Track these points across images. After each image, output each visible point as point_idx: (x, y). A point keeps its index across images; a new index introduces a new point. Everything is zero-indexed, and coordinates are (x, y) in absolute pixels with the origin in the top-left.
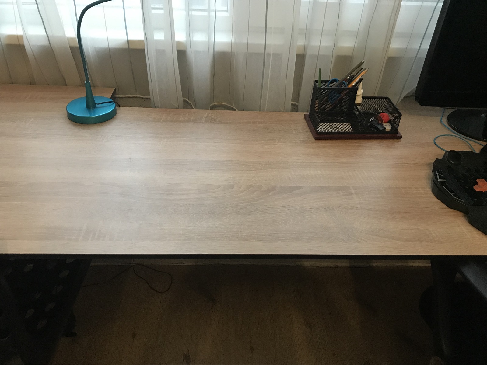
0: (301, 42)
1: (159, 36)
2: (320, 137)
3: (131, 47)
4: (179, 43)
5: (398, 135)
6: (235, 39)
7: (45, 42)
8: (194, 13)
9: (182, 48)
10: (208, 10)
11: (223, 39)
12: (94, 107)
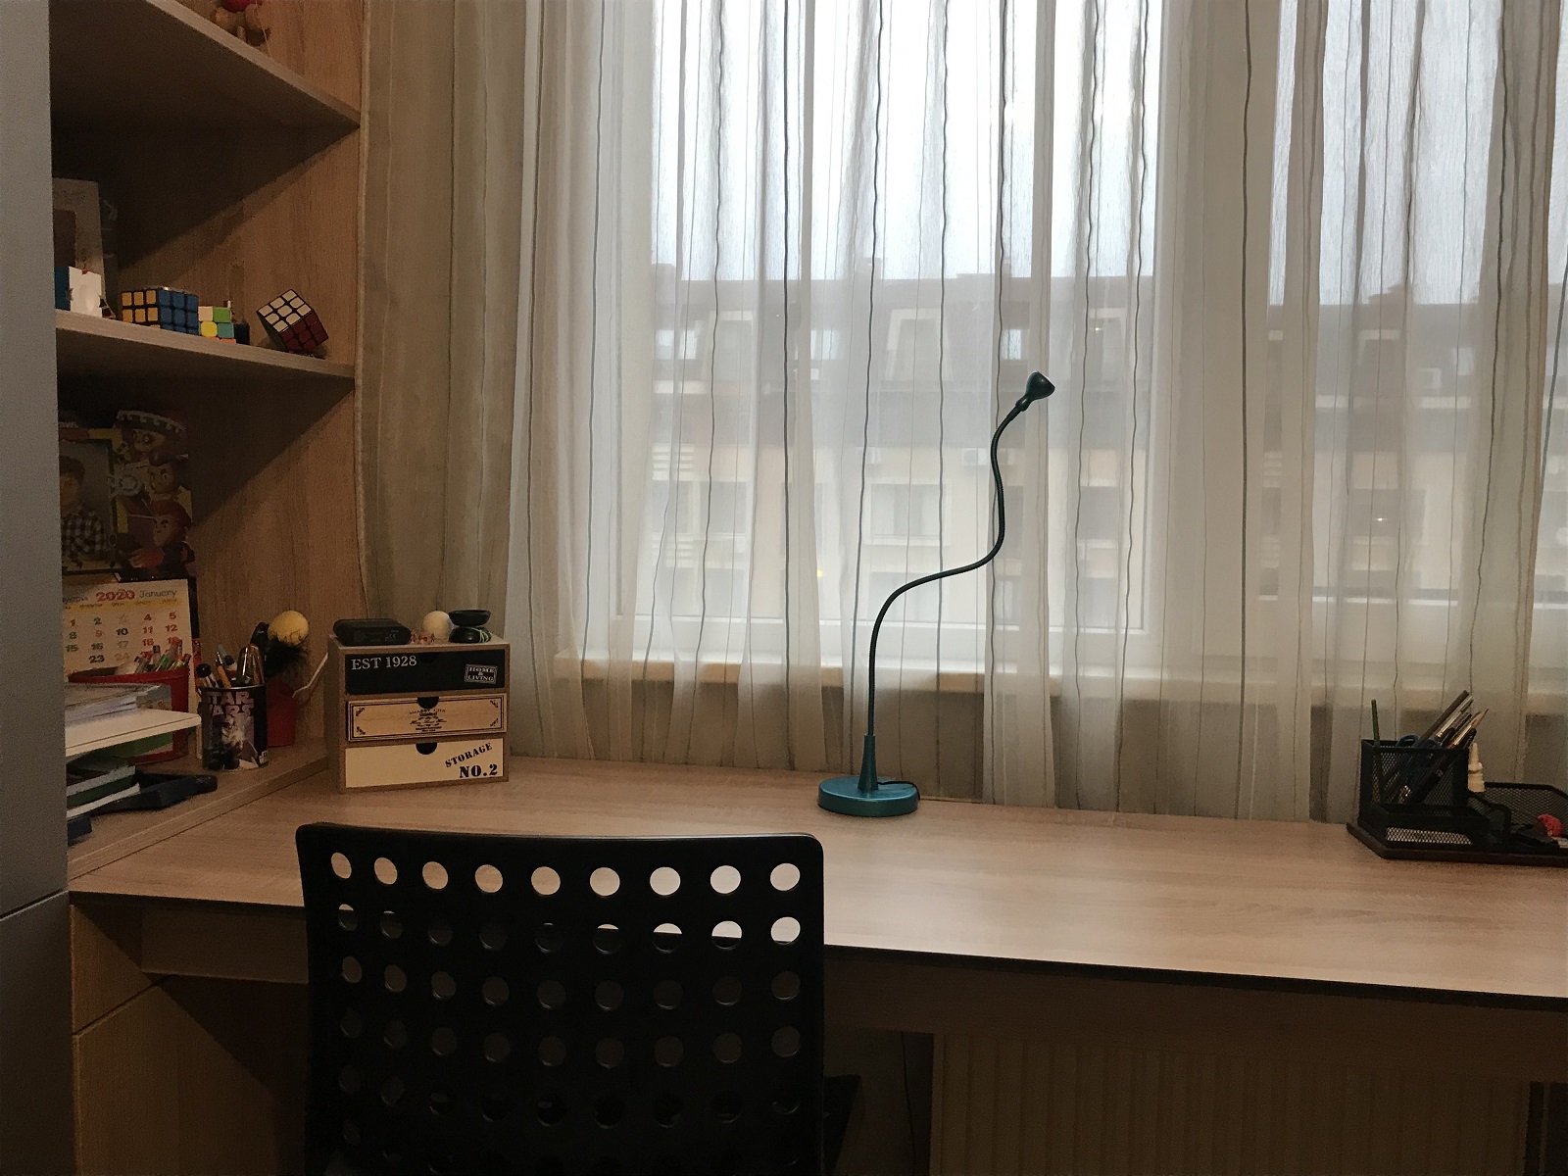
0: (1317, 683)
2: (1394, 851)
3: (943, 688)
4: (1055, 683)
7: (777, 678)
11: (1142, 675)
12: (875, 787)
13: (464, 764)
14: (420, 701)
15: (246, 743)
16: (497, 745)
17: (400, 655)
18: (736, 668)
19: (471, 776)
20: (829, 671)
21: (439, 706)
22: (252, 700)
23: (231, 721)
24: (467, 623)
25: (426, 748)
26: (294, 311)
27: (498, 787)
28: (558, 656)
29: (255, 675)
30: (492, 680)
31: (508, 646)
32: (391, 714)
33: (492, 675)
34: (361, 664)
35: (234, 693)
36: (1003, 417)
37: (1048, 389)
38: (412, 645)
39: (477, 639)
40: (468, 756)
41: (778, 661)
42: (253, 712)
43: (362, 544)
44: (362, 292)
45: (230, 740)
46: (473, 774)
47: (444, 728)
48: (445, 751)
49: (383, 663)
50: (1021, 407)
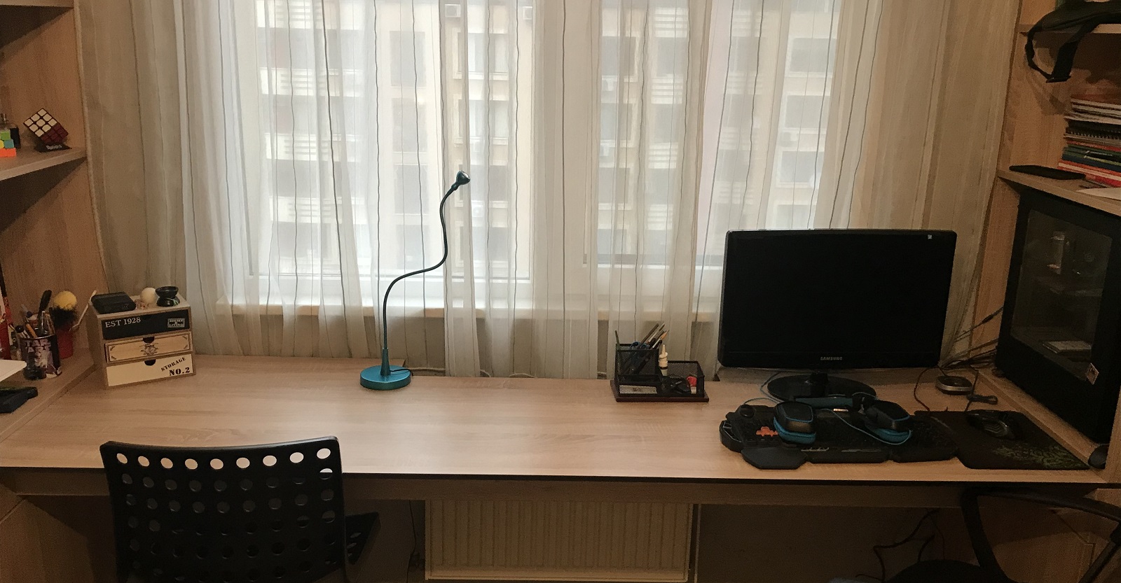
1: (458, 305)
2: (622, 399)
3: (427, 316)
4: (478, 311)
5: (705, 397)
6: (536, 306)
7: (339, 313)
8: (494, 281)
9: (480, 316)
10: (509, 278)
11: (524, 306)
12: (389, 374)
13: (172, 368)
14: (145, 340)
15: (49, 365)
16: (188, 357)
17: (131, 318)
18: (317, 308)
19: (175, 374)
20: (367, 308)
21: (155, 341)
22: (49, 343)
23: (39, 355)
24: (167, 295)
25: (150, 363)
26: (47, 123)
27: (191, 378)
28: (218, 302)
29: (49, 329)
30: (183, 326)
31: (190, 308)
32: (131, 348)
33: (182, 323)
34: (110, 324)
35: (39, 340)
36: (446, 193)
37: (467, 181)
38: (137, 311)
39: (172, 304)
40: (173, 364)
41: (339, 303)
42: (51, 349)
43: (101, 247)
44: (86, 109)
45: (39, 365)
46: (177, 373)
47: (159, 352)
48: (160, 363)
49: (122, 322)
50: (454, 188)
